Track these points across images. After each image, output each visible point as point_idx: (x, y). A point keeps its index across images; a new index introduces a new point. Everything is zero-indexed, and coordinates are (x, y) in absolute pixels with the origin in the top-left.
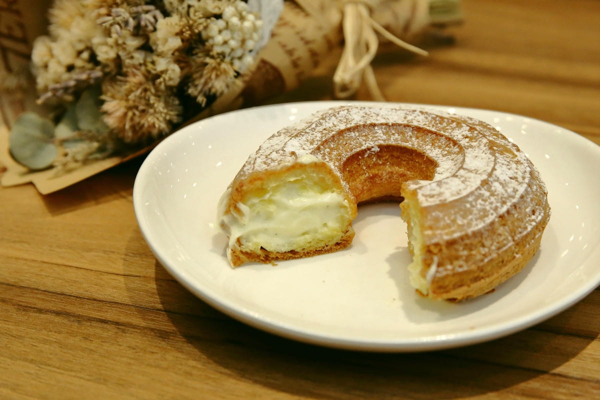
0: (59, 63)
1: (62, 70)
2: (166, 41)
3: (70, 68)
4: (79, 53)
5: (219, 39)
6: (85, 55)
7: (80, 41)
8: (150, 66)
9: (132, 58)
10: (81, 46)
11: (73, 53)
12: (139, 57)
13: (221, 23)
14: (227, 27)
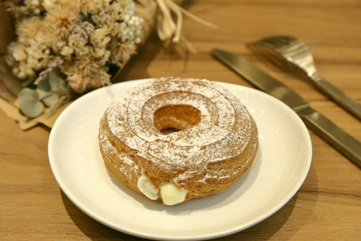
0: (33, 58)
1: (36, 62)
2: (103, 40)
3: (40, 60)
4: (44, 51)
5: (125, 33)
6: (47, 52)
7: (44, 44)
8: (93, 54)
9: (83, 51)
10: (44, 47)
11: (40, 51)
12: (87, 50)
13: (123, 24)
14: (127, 25)
